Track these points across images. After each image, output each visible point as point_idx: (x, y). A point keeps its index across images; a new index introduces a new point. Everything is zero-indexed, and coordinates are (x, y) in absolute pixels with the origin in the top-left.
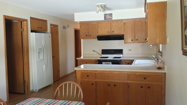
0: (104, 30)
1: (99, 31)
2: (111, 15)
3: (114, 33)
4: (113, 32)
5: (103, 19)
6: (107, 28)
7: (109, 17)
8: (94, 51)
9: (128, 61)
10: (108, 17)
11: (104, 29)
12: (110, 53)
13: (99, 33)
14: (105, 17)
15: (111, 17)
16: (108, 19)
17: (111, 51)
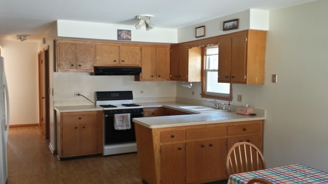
0: (106, 58)
1: (97, 59)
2: (129, 32)
3: (123, 63)
4: (123, 61)
5: (115, 38)
6: (112, 53)
7: (127, 36)
8: (79, 95)
9: (152, 110)
10: (124, 36)
11: (106, 56)
12: (112, 97)
13: (97, 62)
14: (119, 36)
15: (129, 37)
16: (123, 39)
17: (113, 95)
